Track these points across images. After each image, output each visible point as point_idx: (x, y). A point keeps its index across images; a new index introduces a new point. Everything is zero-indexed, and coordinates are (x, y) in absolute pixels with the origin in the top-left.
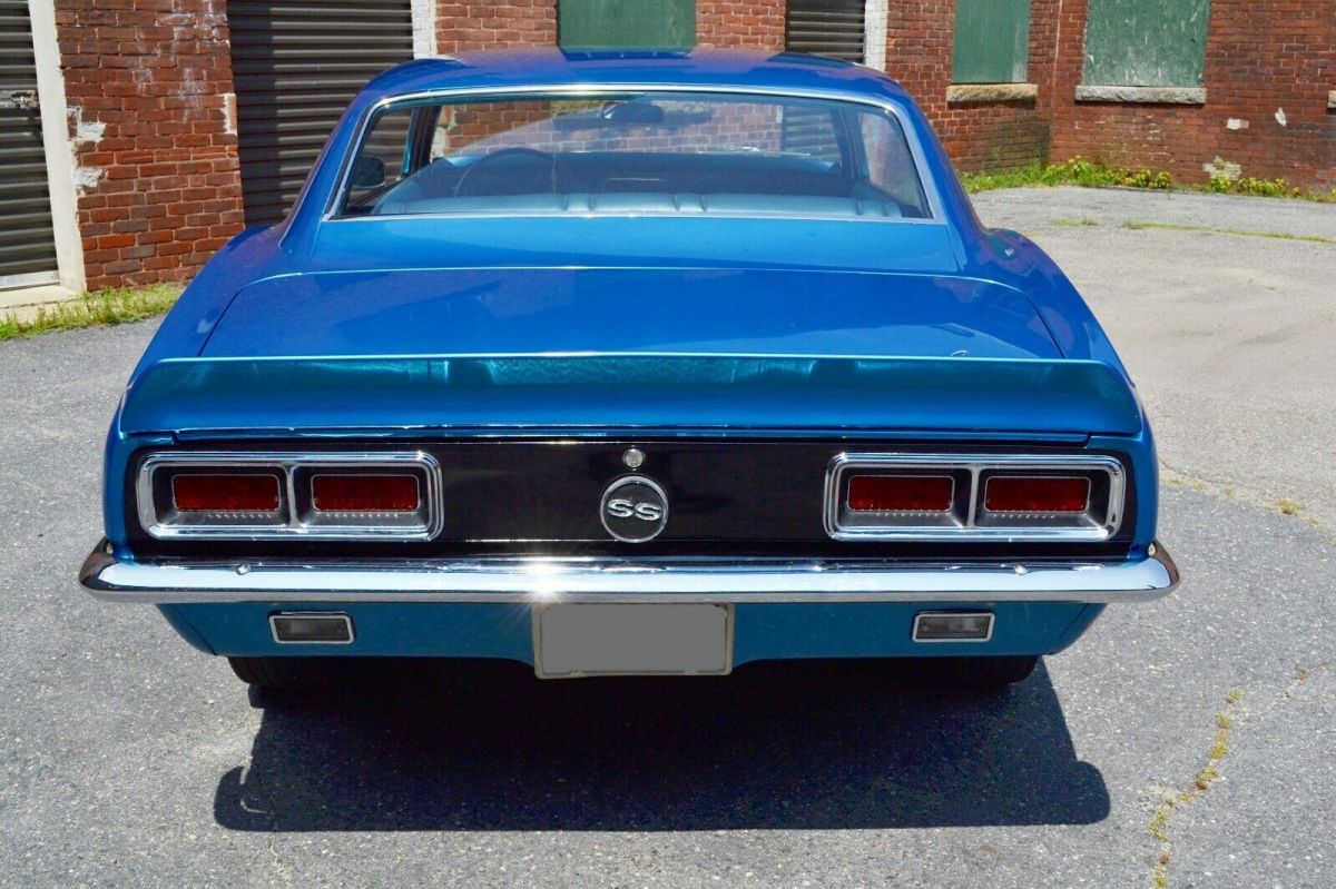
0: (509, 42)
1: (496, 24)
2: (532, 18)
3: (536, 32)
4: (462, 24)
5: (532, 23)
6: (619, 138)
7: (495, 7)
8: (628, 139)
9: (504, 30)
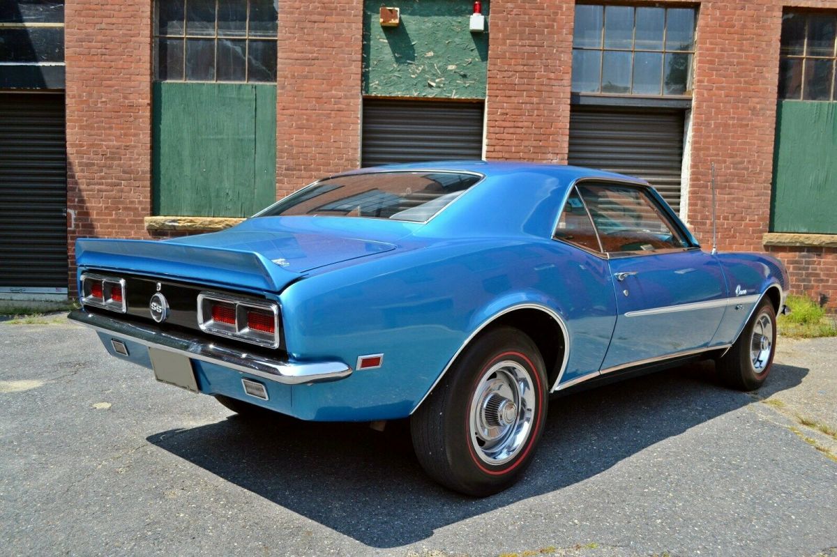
0: (736, 203)
1: (727, 192)
2: (754, 190)
3: (756, 198)
4: (705, 193)
5: (754, 193)
6: (815, 259)
7: (727, 184)
8: (823, 260)
9: (733, 196)
